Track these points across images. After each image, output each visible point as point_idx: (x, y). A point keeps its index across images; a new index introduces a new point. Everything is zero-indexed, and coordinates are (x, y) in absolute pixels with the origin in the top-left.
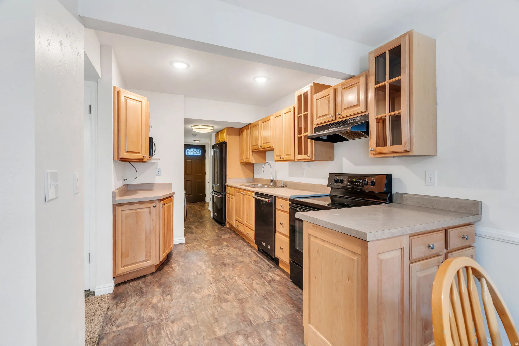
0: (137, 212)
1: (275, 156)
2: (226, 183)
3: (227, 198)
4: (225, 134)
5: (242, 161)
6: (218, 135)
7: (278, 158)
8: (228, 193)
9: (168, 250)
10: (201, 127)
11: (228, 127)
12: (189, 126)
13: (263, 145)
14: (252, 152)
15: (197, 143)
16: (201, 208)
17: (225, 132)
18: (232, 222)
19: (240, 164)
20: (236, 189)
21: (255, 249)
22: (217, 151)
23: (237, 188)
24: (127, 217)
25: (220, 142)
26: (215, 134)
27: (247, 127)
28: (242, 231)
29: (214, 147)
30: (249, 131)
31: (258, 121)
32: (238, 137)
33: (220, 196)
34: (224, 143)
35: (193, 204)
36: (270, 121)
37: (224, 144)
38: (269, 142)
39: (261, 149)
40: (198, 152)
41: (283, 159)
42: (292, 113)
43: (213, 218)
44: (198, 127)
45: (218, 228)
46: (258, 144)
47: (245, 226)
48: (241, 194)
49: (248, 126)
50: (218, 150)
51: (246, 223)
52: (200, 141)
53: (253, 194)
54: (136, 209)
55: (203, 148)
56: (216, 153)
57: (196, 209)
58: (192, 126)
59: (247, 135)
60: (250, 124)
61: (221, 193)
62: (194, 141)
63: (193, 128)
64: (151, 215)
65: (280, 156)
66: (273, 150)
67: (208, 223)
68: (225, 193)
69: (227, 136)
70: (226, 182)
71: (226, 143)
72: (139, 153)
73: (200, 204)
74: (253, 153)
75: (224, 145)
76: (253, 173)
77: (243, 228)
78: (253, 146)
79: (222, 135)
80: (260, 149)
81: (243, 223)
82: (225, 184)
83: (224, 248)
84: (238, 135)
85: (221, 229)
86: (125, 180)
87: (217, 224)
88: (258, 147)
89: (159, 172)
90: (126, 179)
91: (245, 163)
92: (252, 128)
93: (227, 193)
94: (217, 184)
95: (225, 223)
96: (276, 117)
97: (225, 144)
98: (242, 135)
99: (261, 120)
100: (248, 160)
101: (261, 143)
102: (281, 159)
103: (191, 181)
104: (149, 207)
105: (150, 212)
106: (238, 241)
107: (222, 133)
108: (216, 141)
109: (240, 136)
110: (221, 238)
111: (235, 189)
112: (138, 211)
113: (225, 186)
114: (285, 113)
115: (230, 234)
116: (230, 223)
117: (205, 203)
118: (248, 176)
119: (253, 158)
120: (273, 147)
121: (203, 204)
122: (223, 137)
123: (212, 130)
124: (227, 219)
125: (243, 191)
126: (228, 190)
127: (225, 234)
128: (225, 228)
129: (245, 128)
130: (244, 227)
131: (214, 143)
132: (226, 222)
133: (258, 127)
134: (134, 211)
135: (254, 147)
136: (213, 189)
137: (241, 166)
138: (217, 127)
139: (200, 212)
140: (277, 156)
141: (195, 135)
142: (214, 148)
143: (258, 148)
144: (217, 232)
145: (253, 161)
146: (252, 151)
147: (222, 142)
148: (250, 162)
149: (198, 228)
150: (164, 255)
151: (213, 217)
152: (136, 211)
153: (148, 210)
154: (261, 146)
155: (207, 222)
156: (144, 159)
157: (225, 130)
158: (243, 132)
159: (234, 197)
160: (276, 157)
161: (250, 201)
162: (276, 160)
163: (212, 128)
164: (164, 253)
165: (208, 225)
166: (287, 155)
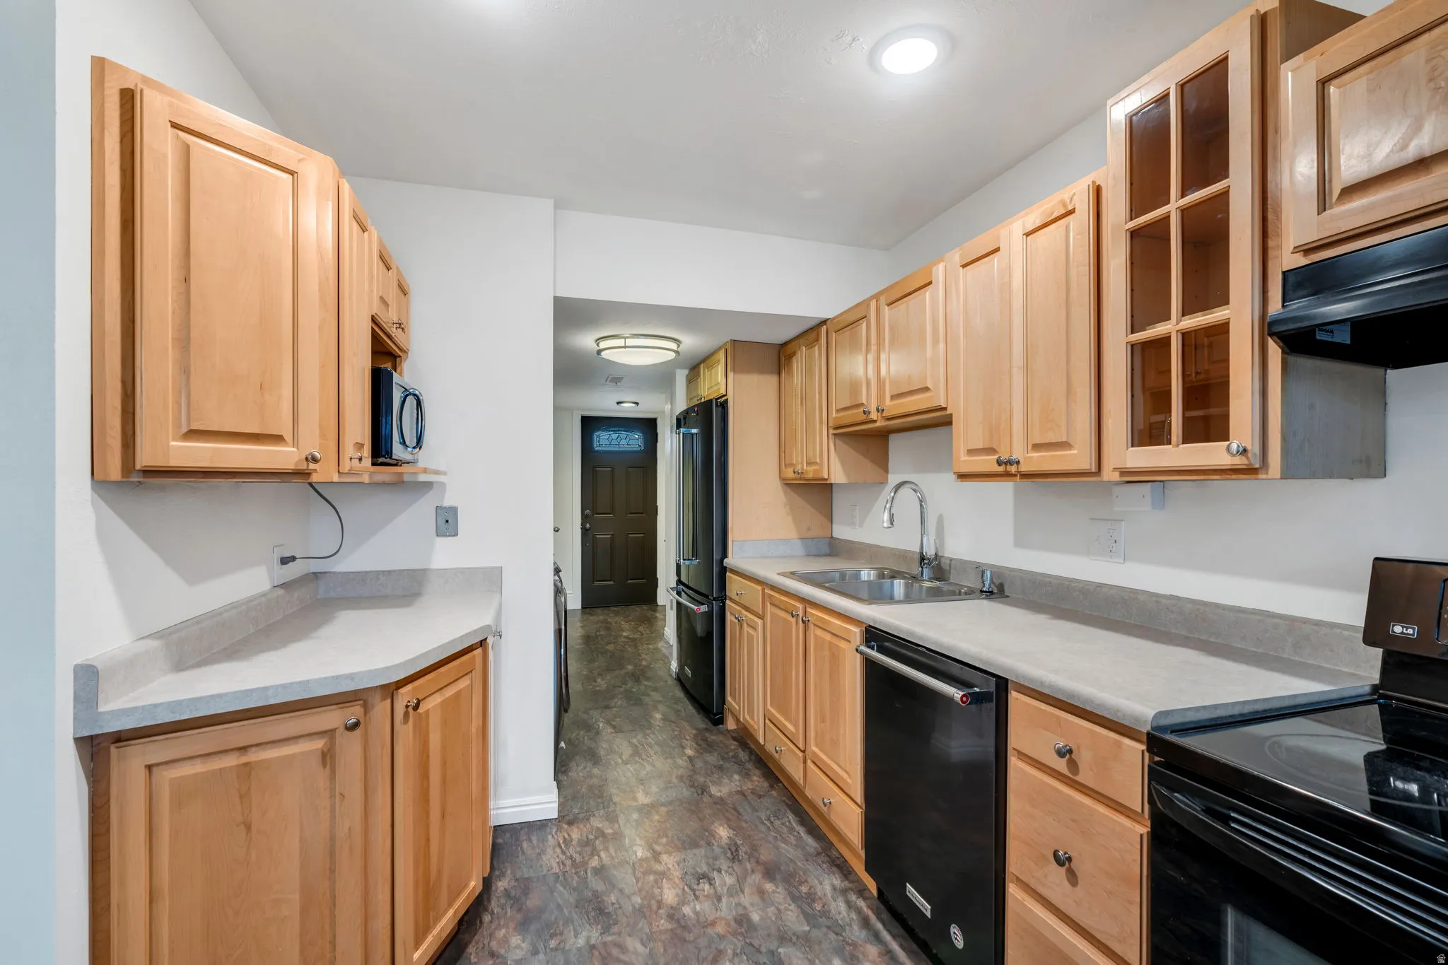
0: (246, 764)
1: (963, 451)
2: (725, 560)
3: (729, 617)
4: (720, 369)
5: (789, 473)
6: (698, 375)
7: (987, 463)
8: (733, 597)
9: (451, 913)
10: (630, 342)
11: (734, 342)
12: (586, 340)
13: (888, 402)
14: (834, 434)
15: (628, 410)
16: (641, 629)
17: (723, 361)
18: (752, 722)
19: (777, 483)
20: (768, 591)
21: (862, 892)
22: (692, 434)
23: (773, 588)
24: (182, 794)
25: (703, 400)
26: (686, 372)
27: (812, 336)
28: (797, 778)
29: (681, 421)
30: (818, 352)
31: (865, 304)
32: (773, 379)
33: (704, 608)
34: (717, 403)
35: (617, 614)
36: (928, 293)
37: (717, 405)
38: (926, 389)
39: (878, 424)
40: (633, 441)
41: (1013, 469)
42: (1081, 221)
43: (680, 679)
44: (620, 342)
45: (694, 732)
46: (864, 402)
47: (809, 763)
48: (793, 620)
49: (814, 332)
50: (694, 431)
51: (815, 749)
52: (637, 404)
53: (856, 632)
54: (243, 749)
55: (648, 426)
56: (689, 440)
57: (625, 634)
58: (598, 340)
59: (809, 371)
60: (824, 322)
61: (706, 596)
62: (618, 403)
63: (603, 345)
64: (333, 771)
65: (990, 451)
66: (949, 423)
67: (660, 702)
68: (723, 598)
69: (731, 375)
70: (724, 554)
71: (726, 401)
72: (278, 439)
73: (637, 611)
74: (837, 441)
75: (720, 409)
76: (831, 520)
77: (802, 766)
78: (838, 411)
79: (711, 374)
80: (875, 421)
81: (801, 746)
82: (721, 561)
83: (719, 871)
84: (772, 373)
85: (705, 740)
86: (285, 561)
87: (691, 709)
88: (865, 412)
89: (447, 521)
90: (293, 559)
91: (800, 479)
92: (833, 336)
93: (731, 600)
94: (690, 557)
95: (722, 713)
96: (964, 266)
97: (724, 406)
98: (790, 372)
99: (876, 297)
100: (814, 467)
101: (881, 396)
102: (1001, 469)
103: (609, 536)
104: (325, 732)
105: (327, 757)
106: (777, 823)
107: (710, 367)
108: (689, 399)
109: (779, 374)
110: (706, 799)
111: (763, 590)
112: (254, 756)
113: (723, 570)
114: (1027, 234)
115: (747, 775)
116: (741, 720)
117: (655, 611)
118: (809, 529)
119: (837, 459)
120: (945, 409)
121: (649, 614)
122: (715, 382)
123: (672, 355)
124: (729, 698)
125: (800, 606)
126: (735, 586)
127: (721, 768)
128: (721, 733)
129: (801, 341)
130: (805, 762)
131: (681, 405)
132: (727, 712)
133: (864, 326)
134: (231, 761)
135: (842, 414)
136: (678, 573)
137: (785, 492)
138: (691, 342)
139: (636, 647)
140: (971, 452)
141: (616, 377)
142: (682, 423)
143: (863, 417)
144: (690, 758)
145: (837, 475)
146: (831, 431)
147: (711, 401)
148: (826, 477)
149: (617, 730)
150: (416, 956)
151: (678, 675)
152: (244, 759)
153: (319, 744)
154: (878, 410)
155: (656, 696)
156: (315, 470)
157: (721, 355)
158: (794, 360)
159: (760, 622)
160: (967, 458)
161: (835, 658)
162: (964, 470)
163: (673, 346)
164: (417, 945)
165: (658, 716)
166: (1037, 447)
